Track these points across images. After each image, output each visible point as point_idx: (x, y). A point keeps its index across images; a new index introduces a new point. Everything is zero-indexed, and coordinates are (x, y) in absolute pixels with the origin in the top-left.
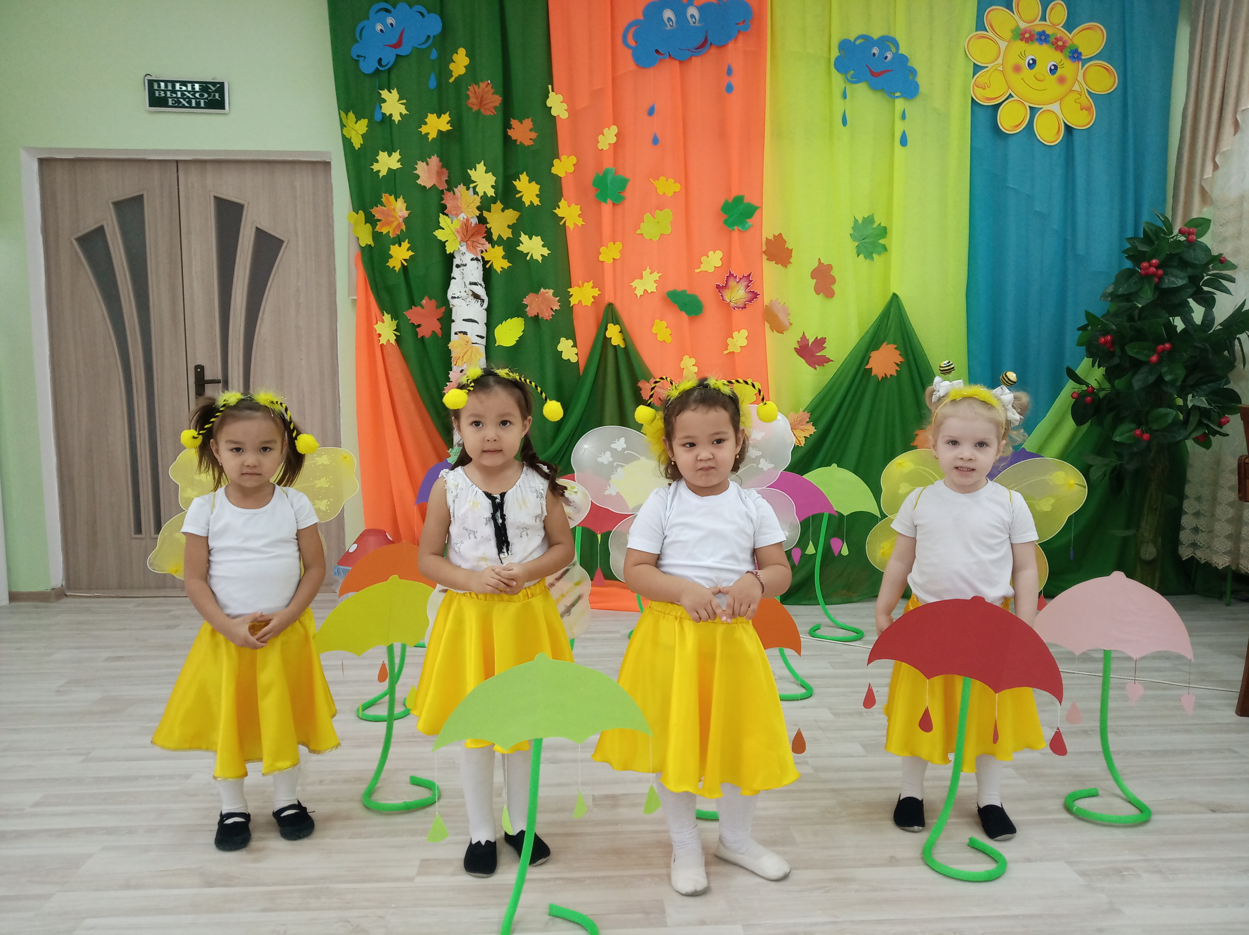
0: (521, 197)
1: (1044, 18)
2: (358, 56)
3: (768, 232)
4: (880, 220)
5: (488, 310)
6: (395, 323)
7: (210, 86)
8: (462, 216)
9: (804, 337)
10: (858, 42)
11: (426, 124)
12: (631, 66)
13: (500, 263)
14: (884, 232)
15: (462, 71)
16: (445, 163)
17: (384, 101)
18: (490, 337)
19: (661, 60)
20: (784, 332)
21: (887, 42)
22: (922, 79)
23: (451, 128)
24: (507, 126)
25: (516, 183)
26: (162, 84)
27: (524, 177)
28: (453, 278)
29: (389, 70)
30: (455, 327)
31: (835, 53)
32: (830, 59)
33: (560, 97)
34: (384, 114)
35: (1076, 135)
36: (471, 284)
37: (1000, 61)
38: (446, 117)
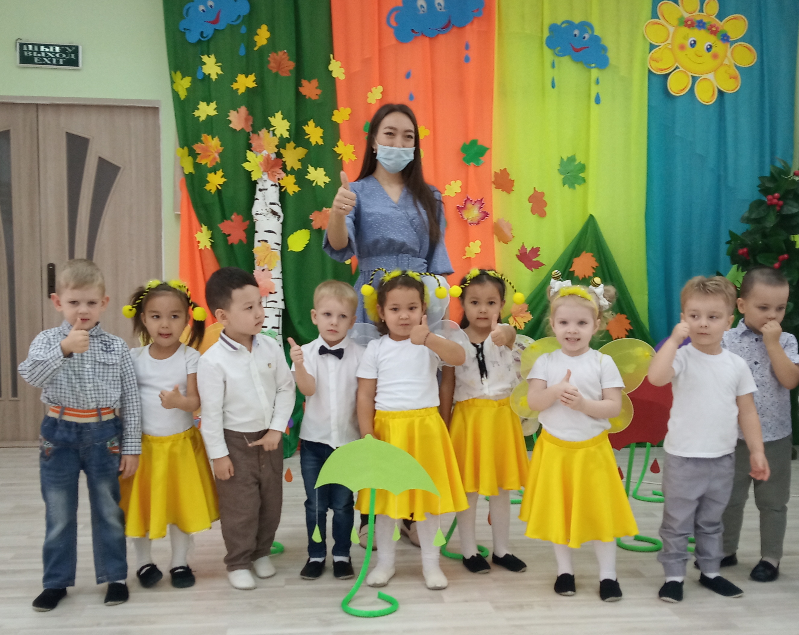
0: (309, 138)
1: (701, 10)
2: (185, 29)
3: (496, 167)
4: (580, 159)
5: (283, 224)
6: (210, 232)
7: (68, 48)
8: (265, 153)
9: (523, 247)
10: (564, 25)
11: (236, 81)
12: (393, 41)
13: (292, 188)
14: (583, 168)
15: (265, 42)
16: (251, 112)
17: (204, 64)
18: (284, 245)
19: (415, 37)
20: (508, 243)
21: (585, 26)
22: (611, 54)
23: (256, 85)
24: (298, 84)
25: (305, 128)
26: (30, 47)
27: (311, 123)
28: (257, 199)
29: (209, 41)
30: (257, 237)
31: (546, 34)
32: (542, 38)
33: (339, 64)
34: (204, 74)
35: (726, 97)
36: (271, 204)
37: (669, 41)
38: (252, 77)
